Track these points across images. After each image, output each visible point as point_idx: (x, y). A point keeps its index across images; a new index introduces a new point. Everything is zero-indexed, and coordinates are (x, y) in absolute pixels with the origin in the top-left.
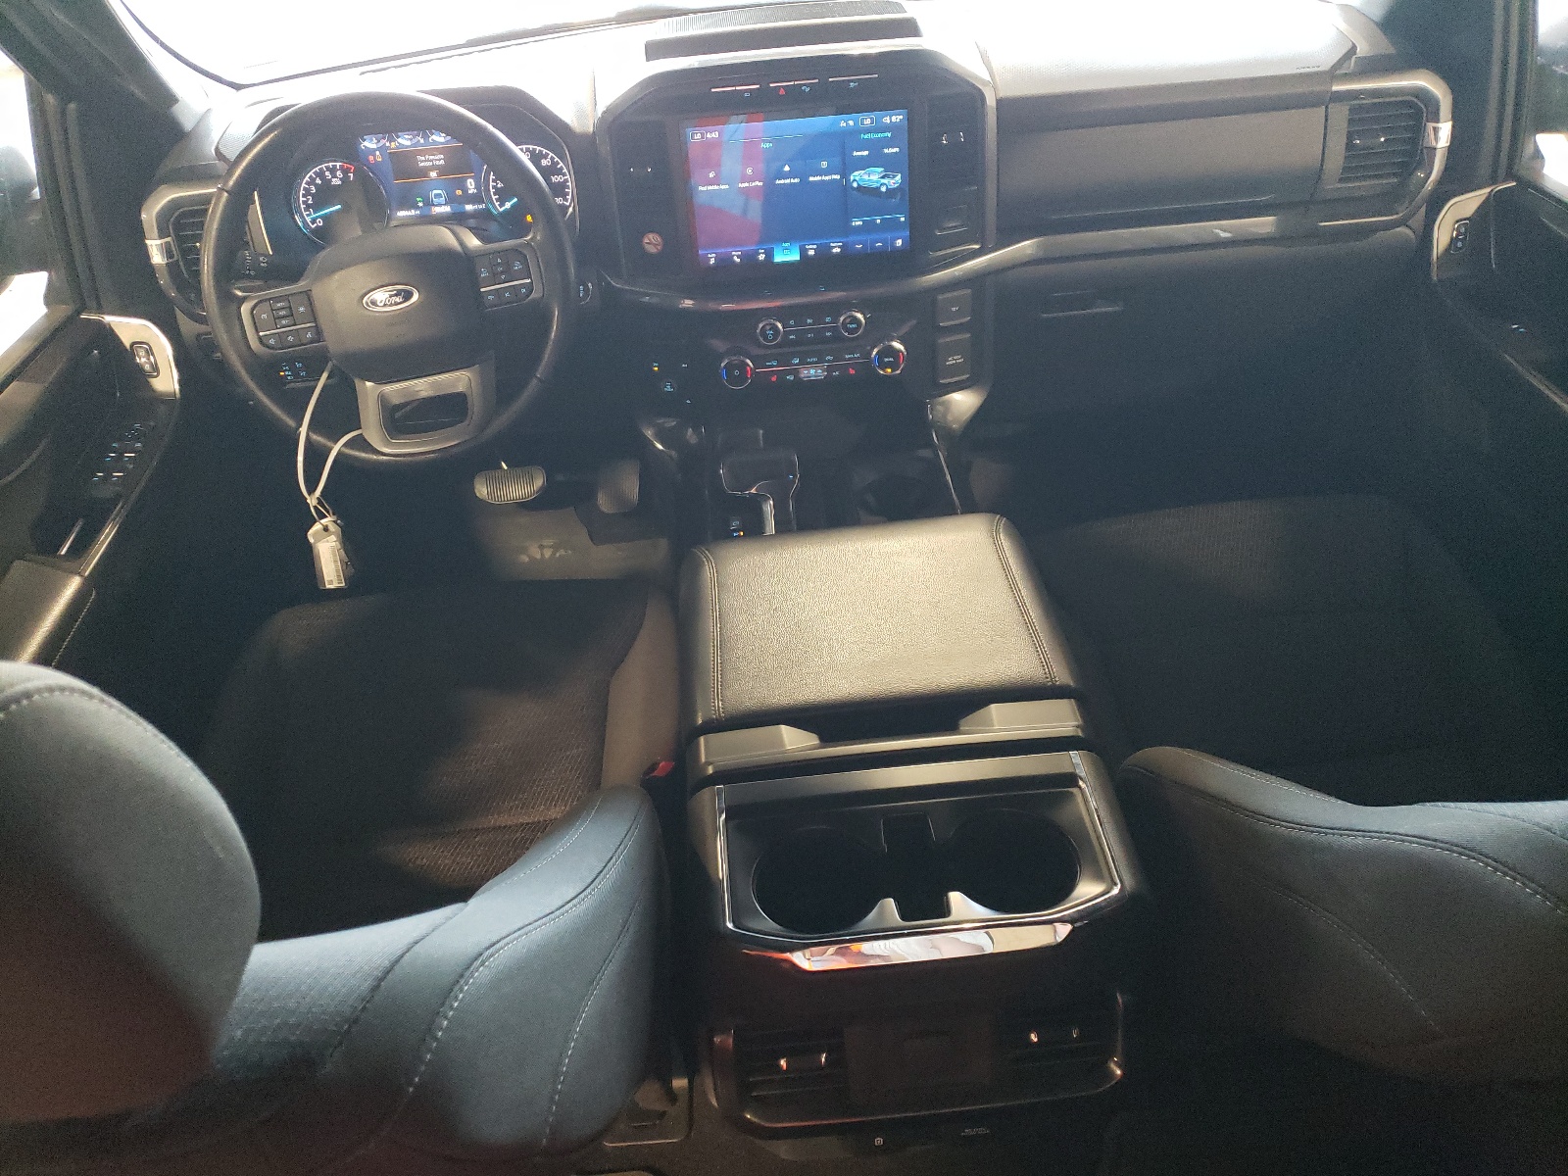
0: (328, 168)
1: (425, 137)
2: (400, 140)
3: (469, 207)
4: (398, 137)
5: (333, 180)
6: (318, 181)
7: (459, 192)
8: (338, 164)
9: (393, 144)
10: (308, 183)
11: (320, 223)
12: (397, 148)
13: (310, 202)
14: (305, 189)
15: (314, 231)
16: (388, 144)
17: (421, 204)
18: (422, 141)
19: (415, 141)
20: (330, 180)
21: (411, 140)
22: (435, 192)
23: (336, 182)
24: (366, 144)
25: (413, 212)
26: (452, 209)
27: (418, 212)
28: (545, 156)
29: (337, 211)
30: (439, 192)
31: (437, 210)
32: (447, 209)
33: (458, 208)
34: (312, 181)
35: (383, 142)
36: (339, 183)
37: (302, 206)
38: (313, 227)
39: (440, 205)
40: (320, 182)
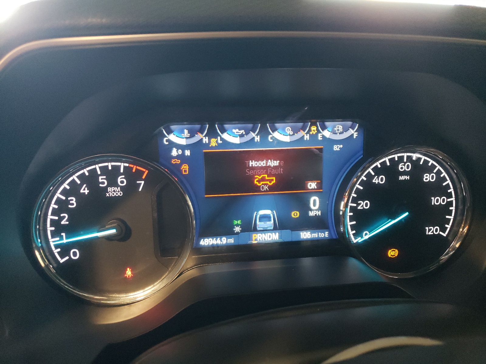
0: (104, 170)
1: (264, 133)
2: (225, 136)
3: (306, 235)
4: (223, 131)
5: (109, 189)
6: (84, 190)
7: (295, 214)
8: (122, 165)
9: (213, 141)
10: (65, 192)
11: (75, 255)
12: (219, 146)
13: (63, 222)
14: (58, 201)
15: (60, 268)
16: (206, 140)
17: (237, 229)
18: (257, 139)
19: (247, 138)
20: (105, 190)
21: (241, 136)
22: (262, 212)
23: (114, 192)
24: (173, 137)
25: (224, 241)
26: (280, 237)
27: (231, 241)
28: (430, 169)
29: (109, 238)
30: (268, 212)
31: (259, 238)
32: (274, 237)
33: (288, 236)
34: (74, 190)
35: (199, 136)
36: (120, 194)
37: (50, 229)
38: (62, 261)
39: (265, 231)
40: (86, 192)
